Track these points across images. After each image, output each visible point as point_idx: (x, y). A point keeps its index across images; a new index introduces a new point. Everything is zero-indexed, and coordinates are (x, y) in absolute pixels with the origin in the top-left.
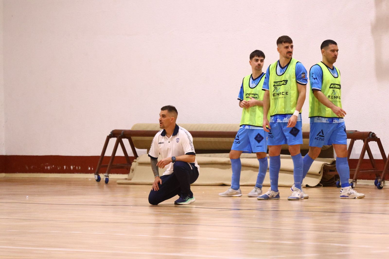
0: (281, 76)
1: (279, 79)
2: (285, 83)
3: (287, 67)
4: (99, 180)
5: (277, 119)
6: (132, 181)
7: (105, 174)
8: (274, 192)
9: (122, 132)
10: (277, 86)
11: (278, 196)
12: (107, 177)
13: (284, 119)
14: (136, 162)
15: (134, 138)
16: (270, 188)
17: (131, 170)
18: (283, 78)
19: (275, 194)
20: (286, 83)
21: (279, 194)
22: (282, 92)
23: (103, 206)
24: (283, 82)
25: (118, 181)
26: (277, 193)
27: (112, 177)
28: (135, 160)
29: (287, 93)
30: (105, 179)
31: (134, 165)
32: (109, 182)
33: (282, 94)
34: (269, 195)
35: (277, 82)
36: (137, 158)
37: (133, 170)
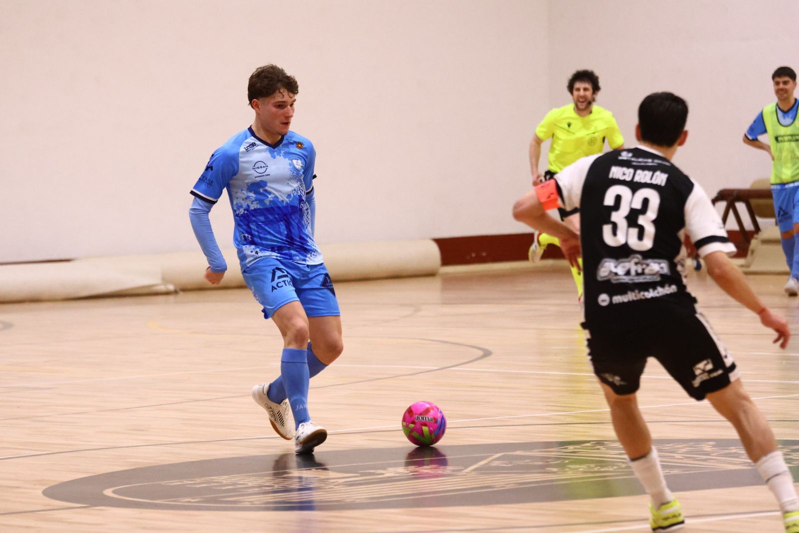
6: (753, 268)
14: (756, 239)
15: (754, 202)
17: (749, 253)
28: (755, 236)
31: (754, 243)
36: (760, 233)
37: (753, 252)
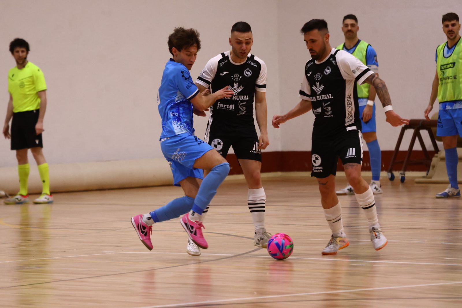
0: (448, 58)
1: (446, 61)
2: (452, 66)
3: (454, 47)
4: (392, 178)
5: (446, 105)
6: (434, 179)
7: (400, 172)
8: (454, 189)
9: (421, 123)
10: (444, 69)
11: (458, 194)
12: (403, 175)
13: (453, 105)
14: (437, 157)
16: (450, 185)
17: (431, 167)
18: (450, 60)
19: (456, 192)
20: (454, 65)
21: (459, 191)
22: (450, 77)
23: (410, 209)
24: (451, 65)
25: (417, 180)
26: (457, 190)
27: (409, 174)
28: (436, 155)
29: (455, 77)
30: (400, 178)
31: (435, 160)
32: (405, 181)
33: (450, 79)
34: (449, 192)
35: (444, 65)
36: (439, 153)
37: (434, 167)
